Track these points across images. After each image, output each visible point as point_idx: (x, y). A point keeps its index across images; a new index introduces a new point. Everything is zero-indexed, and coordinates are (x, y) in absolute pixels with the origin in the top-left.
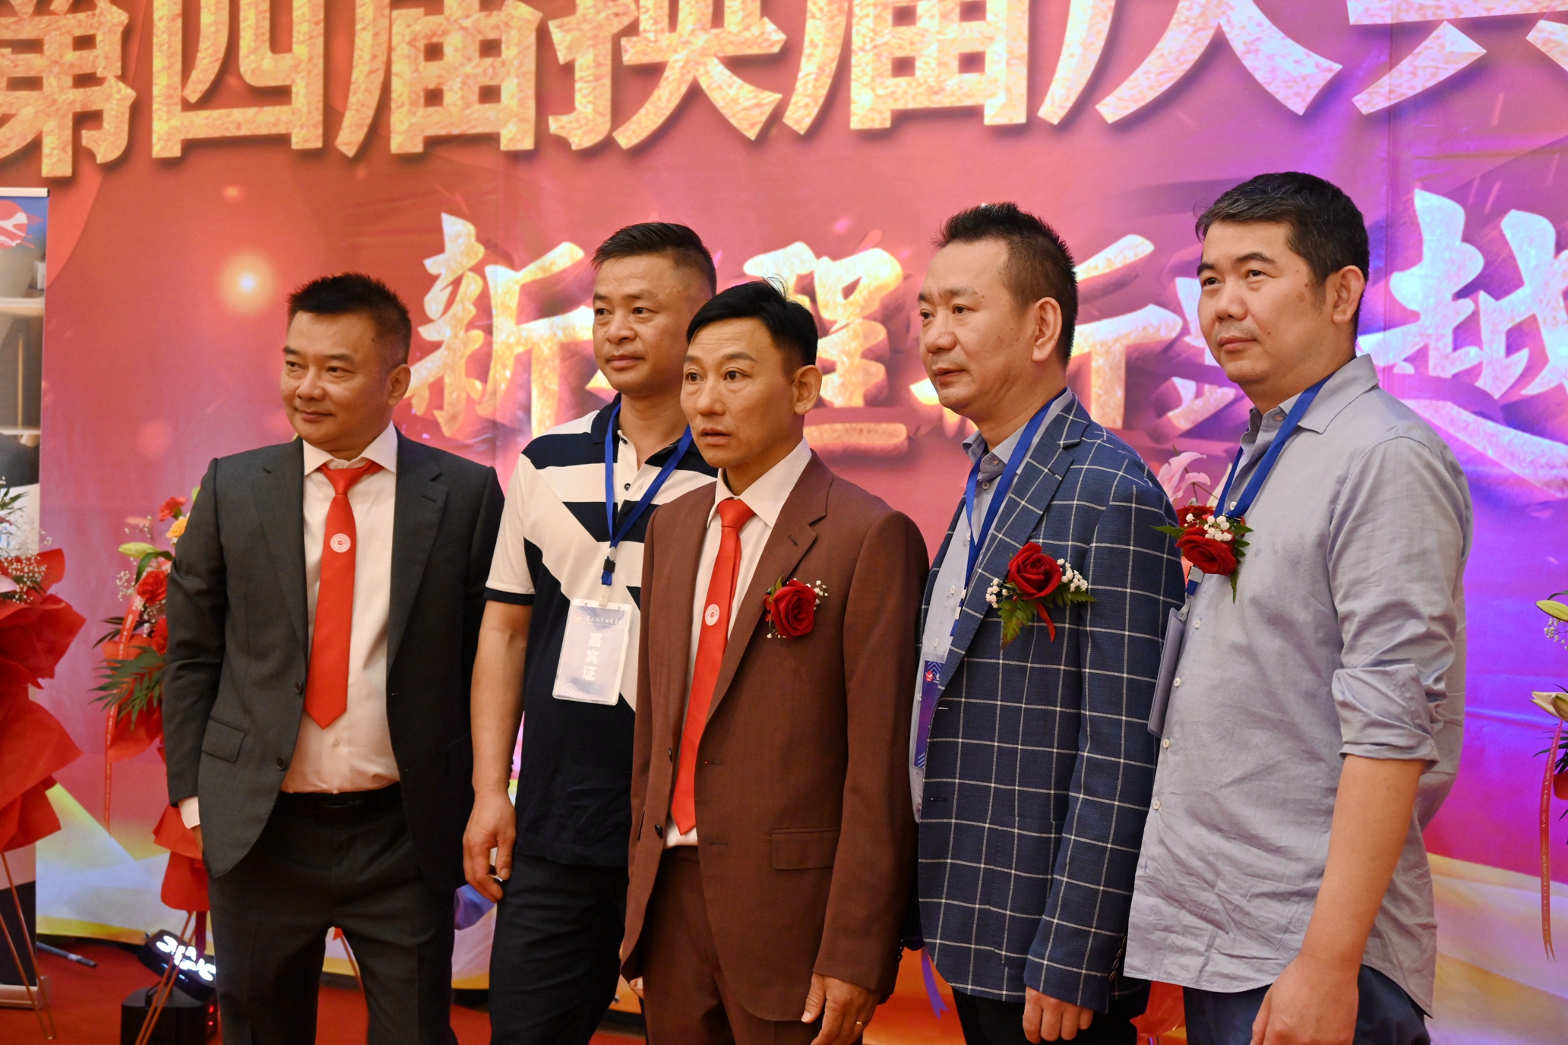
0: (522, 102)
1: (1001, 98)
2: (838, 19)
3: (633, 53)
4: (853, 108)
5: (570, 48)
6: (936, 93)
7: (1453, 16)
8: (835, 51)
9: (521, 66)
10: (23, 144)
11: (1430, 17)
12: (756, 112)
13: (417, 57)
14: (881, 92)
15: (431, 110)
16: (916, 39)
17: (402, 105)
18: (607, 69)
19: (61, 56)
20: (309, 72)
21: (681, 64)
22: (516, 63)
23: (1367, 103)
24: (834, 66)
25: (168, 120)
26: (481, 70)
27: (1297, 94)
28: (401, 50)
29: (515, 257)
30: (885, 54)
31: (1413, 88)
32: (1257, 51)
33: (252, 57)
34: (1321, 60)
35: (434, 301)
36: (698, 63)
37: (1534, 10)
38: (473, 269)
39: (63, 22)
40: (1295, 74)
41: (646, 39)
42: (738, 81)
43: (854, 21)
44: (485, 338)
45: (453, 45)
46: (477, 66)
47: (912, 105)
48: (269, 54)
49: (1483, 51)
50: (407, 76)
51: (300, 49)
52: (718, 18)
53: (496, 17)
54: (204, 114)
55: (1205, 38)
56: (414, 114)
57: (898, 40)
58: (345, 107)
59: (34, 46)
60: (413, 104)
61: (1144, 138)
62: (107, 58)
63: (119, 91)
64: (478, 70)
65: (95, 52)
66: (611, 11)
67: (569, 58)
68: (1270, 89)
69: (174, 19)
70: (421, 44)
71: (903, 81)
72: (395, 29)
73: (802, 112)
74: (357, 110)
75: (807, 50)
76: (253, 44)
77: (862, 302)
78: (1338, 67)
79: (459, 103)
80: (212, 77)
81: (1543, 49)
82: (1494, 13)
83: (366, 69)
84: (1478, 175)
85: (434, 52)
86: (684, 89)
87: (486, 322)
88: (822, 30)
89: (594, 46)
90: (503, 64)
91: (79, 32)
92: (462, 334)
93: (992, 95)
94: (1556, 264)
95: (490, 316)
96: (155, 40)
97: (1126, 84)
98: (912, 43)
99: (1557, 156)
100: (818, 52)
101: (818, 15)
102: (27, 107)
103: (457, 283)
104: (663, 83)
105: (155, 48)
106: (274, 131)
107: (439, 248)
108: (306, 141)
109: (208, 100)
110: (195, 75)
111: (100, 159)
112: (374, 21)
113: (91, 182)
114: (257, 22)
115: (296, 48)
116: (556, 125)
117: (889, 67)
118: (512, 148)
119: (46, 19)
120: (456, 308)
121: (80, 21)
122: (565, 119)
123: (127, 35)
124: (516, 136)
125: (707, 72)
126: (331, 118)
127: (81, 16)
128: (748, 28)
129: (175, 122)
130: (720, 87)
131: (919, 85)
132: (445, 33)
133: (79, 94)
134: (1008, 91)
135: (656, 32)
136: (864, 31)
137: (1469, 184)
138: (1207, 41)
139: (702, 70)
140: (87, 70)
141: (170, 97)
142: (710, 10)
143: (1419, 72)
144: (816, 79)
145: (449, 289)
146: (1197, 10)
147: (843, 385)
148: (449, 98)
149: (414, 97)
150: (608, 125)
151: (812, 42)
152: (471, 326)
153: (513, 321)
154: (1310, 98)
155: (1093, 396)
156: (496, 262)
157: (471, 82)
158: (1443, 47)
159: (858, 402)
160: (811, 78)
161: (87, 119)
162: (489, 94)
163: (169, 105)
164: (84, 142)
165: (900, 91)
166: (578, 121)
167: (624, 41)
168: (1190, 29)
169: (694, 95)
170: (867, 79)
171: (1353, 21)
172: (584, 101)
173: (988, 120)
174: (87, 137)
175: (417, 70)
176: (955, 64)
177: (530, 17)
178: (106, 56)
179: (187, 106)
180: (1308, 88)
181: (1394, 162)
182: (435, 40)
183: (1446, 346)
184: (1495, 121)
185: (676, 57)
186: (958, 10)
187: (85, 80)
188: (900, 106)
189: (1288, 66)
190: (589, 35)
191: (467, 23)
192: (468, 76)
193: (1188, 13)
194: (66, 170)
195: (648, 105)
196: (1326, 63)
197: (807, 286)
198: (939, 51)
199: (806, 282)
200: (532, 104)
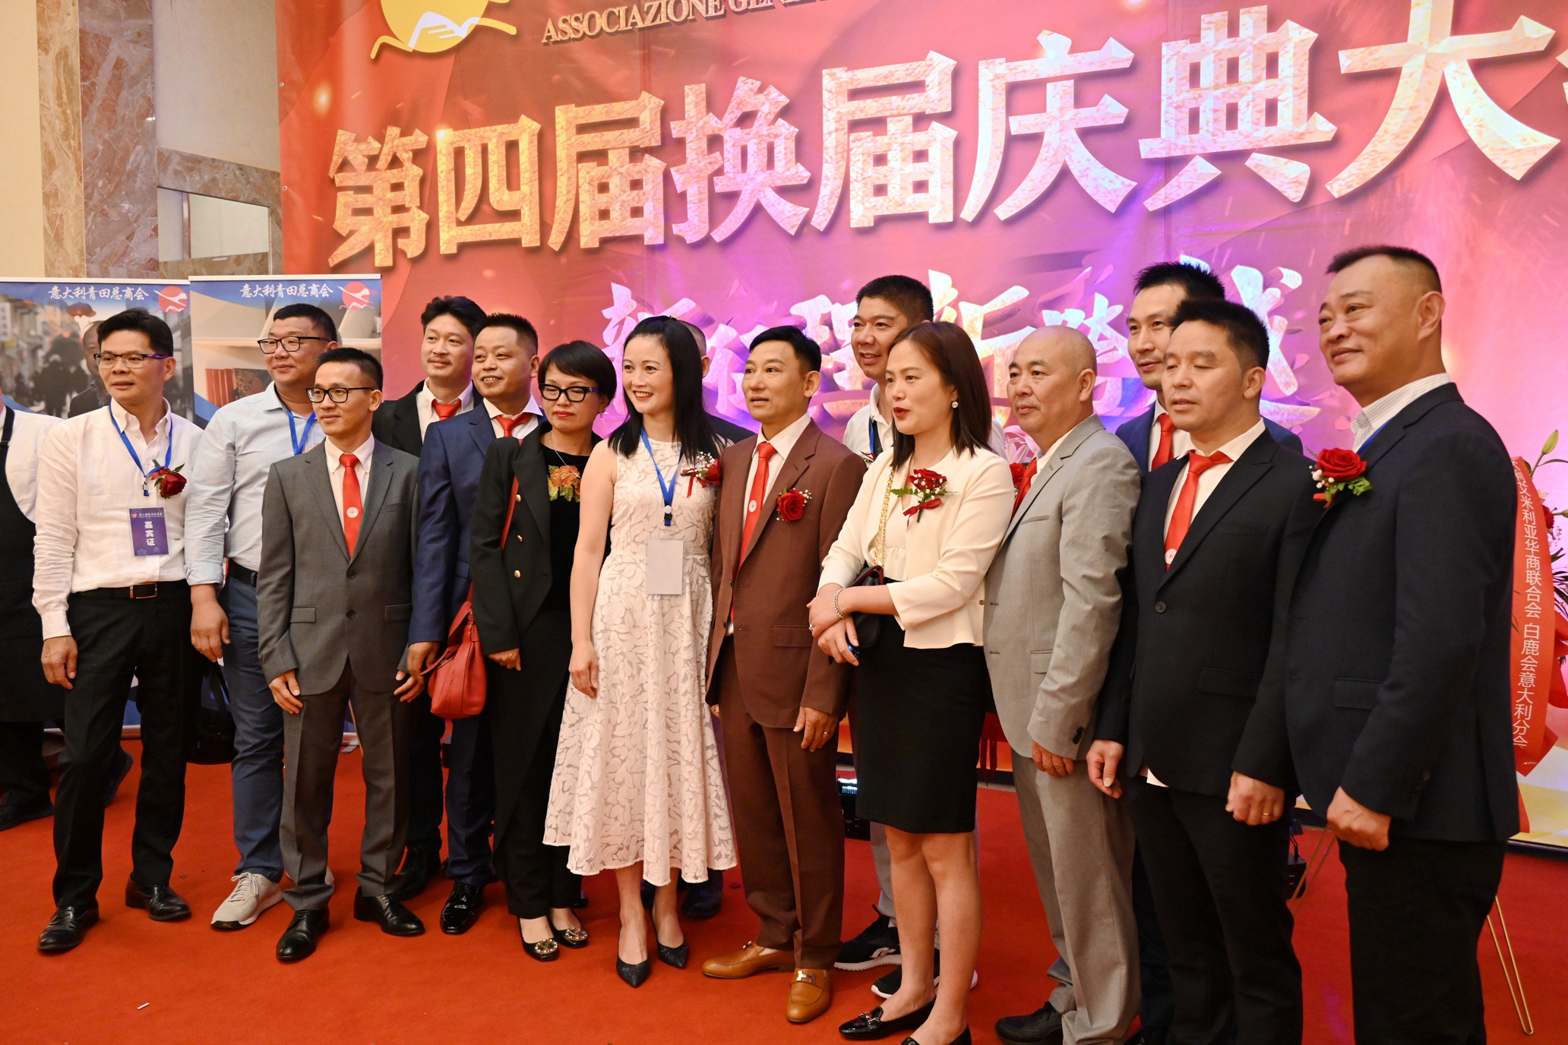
0: (656, 216)
1: (938, 207)
2: (841, 163)
3: (721, 186)
4: (852, 215)
5: (683, 184)
6: (900, 205)
7: (1202, 152)
8: (840, 182)
9: (654, 195)
10: (363, 247)
11: (1188, 153)
12: (795, 219)
13: (593, 191)
14: (867, 205)
15: (603, 222)
16: (887, 173)
17: (586, 220)
18: (706, 195)
19: (384, 195)
20: (530, 202)
21: (749, 191)
22: (652, 193)
23: (1152, 205)
24: (840, 190)
25: (449, 231)
26: (631, 198)
27: (1111, 201)
28: (584, 187)
29: (655, 307)
30: (870, 183)
31: (1178, 195)
32: (1087, 176)
33: (497, 193)
34: (1125, 180)
35: (608, 335)
36: (760, 191)
37: (1250, 147)
38: (629, 315)
39: (384, 175)
40: (1110, 189)
41: (728, 177)
42: (784, 201)
43: (851, 164)
45: (614, 183)
46: (629, 195)
47: (886, 213)
48: (507, 191)
49: (1220, 172)
50: (589, 203)
51: (525, 188)
52: (770, 163)
53: (639, 166)
54: (469, 227)
55: (1057, 169)
56: (593, 225)
57: (878, 174)
58: (553, 222)
59: (367, 189)
60: (592, 219)
61: (1023, 228)
62: (411, 196)
63: (419, 215)
64: (629, 198)
65: (403, 193)
66: (707, 161)
67: (683, 189)
68: (1095, 198)
69: (449, 172)
70: (596, 183)
71: (880, 199)
72: (580, 175)
73: (822, 218)
74: (560, 223)
75: (824, 182)
76: (497, 186)
78: (1135, 184)
79: (619, 217)
80: (474, 205)
81: (1255, 170)
82: (1226, 150)
83: (564, 199)
84: (1217, 245)
85: (603, 188)
86: (752, 206)
88: (832, 170)
89: (697, 182)
90: (644, 194)
91: (394, 181)
93: (933, 206)
94: (1264, 296)
96: (439, 184)
97: (1011, 197)
98: (885, 176)
99: (1264, 233)
100: (830, 183)
101: (830, 161)
102: (364, 225)
103: (621, 323)
104: (739, 203)
105: (439, 189)
106: (511, 237)
107: (610, 303)
108: (530, 242)
109: (471, 219)
110: (463, 205)
111: (409, 256)
112: (568, 170)
113: (404, 269)
114: (499, 172)
115: (522, 187)
116: (677, 229)
117: (872, 190)
118: (651, 243)
119: (374, 173)
121: (394, 174)
122: (681, 226)
123: (423, 181)
124: (653, 235)
125: (765, 196)
126: (545, 228)
127: (395, 171)
128: (788, 170)
129: (453, 233)
130: (773, 205)
131: (890, 201)
132: (610, 176)
133: (395, 218)
134: (942, 203)
135: (734, 173)
136: (857, 170)
137: (1212, 251)
138: (1058, 171)
139: (762, 195)
140: (399, 203)
141: (449, 218)
142: (766, 159)
143: (1182, 185)
144: (829, 199)
145: (617, 327)
146: (1052, 152)
147: (850, 377)
148: (613, 215)
149: (592, 214)
150: (707, 229)
151: (826, 177)
154: (1118, 203)
155: (996, 380)
156: (644, 311)
157: (626, 205)
158: (1196, 170)
159: (859, 387)
160: (826, 198)
161: (400, 232)
162: (637, 212)
163: (449, 223)
164: (399, 246)
165: (879, 205)
166: (689, 226)
167: (715, 179)
168: (1048, 164)
169: (758, 209)
170: (859, 198)
171: (1143, 156)
172: (693, 215)
173: (931, 220)
174: (401, 243)
175: (594, 199)
176: (911, 188)
177: (659, 166)
178: (410, 195)
179: (459, 223)
180: (1117, 196)
181: (1168, 239)
182: (604, 181)
184: (1227, 213)
185: (747, 187)
186: (911, 156)
187: (398, 209)
188: (879, 213)
189: (1106, 184)
190: (695, 175)
191: (622, 170)
192: (624, 202)
193: (1046, 155)
194: (389, 262)
195: (730, 216)
196: (1128, 182)
197: (827, 322)
198: (901, 181)
199: (826, 318)
200: (662, 217)
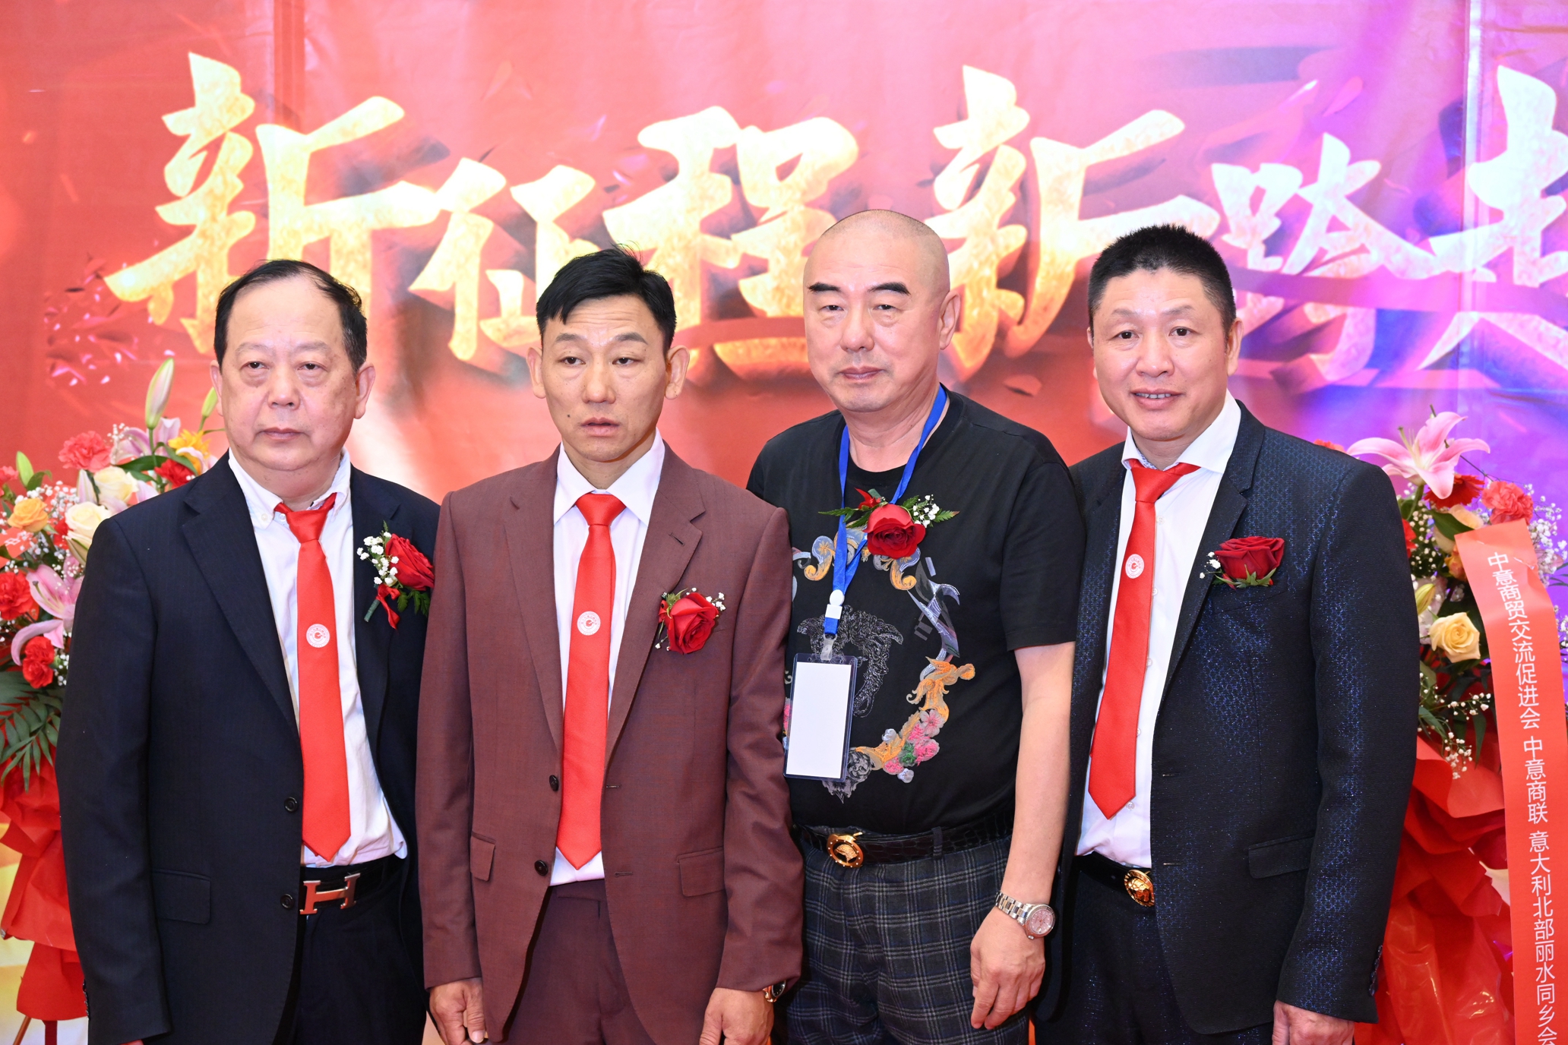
29: (302, 114)
35: (178, 172)
38: (236, 130)
44: (258, 222)
77: (803, 185)
87: (260, 201)
92: (222, 216)
95: (264, 192)
103: (214, 148)
107: (185, 99)
120: (213, 181)
145: (204, 155)
147: (778, 289)
152: (234, 206)
153: (302, 200)
156: (273, 121)
183: (1533, 250)
197: (727, 164)
199: (726, 158)
